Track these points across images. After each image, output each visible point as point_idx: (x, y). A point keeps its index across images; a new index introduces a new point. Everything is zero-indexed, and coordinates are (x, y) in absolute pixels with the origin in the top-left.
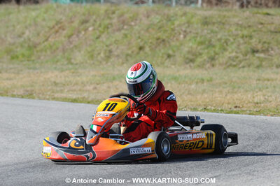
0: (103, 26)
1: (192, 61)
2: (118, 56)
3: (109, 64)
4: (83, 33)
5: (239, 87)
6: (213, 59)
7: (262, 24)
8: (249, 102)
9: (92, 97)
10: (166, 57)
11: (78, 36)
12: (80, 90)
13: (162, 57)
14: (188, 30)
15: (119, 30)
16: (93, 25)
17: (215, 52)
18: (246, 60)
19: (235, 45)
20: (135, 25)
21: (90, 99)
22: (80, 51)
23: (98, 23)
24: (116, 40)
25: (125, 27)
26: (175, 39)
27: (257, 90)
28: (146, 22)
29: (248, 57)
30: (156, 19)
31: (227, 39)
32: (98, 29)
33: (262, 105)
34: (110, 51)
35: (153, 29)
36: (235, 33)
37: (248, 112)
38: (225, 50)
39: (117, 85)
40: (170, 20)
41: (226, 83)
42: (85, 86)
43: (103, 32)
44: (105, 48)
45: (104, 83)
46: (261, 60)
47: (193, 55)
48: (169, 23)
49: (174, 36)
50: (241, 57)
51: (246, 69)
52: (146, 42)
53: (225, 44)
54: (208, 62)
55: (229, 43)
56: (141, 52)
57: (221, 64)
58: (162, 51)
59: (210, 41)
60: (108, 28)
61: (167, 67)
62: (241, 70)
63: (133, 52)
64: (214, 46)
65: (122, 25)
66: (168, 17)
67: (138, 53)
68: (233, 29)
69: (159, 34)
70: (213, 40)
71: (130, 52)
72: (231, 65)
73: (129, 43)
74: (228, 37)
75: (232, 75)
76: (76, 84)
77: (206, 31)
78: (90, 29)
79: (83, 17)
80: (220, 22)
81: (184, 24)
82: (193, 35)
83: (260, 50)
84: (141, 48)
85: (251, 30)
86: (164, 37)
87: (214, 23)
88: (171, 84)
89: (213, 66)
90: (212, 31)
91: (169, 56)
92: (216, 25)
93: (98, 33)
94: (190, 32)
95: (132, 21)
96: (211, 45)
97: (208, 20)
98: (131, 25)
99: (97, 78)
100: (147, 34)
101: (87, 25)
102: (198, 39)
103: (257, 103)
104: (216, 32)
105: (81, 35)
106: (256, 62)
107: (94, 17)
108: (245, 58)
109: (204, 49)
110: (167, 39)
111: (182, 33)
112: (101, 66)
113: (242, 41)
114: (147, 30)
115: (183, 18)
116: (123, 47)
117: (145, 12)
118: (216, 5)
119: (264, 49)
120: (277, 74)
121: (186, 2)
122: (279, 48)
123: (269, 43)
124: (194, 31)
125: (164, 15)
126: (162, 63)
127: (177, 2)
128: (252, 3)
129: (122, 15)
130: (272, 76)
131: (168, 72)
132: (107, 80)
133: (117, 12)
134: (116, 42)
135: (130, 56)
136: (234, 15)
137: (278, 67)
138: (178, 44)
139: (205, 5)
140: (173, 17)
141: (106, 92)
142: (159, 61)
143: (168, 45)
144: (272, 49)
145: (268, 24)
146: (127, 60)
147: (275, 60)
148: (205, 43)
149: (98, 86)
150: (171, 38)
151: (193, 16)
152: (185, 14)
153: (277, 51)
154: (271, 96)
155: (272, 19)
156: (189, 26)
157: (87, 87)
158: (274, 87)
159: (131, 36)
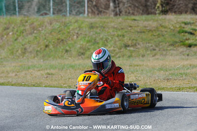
0: (19, 31)
1: (83, 54)
3: (25, 58)
4: (5, 36)
7: (131, 27)
9: (14, 81)
10: (64, 51)
11: (2, 39)
12: (6, 77)
13: (62, 52)
14: (79, 33)
15: (31, 34)
16: (13, 31)
18: (120, 52)
20: (42, 30)
21: (13, 83)
22: (4, 50)
23: (16, 29)
24: (29, 41)
25: (35, 31)
26: (70, 39)
27: (130, 73)
28: (50, 28)
29: (122, 50)
30: (56, 25)
32: (16, 34)
34: (25, 49)
35: (55, 32)
36: (113, 33)
38: (106, 46)
39: (32, 72)
40: (66, 26)
42: (9, 73)
43: (20, 36)
44: (21, 46)
45: (22, 71)
46: (131, 52)
47: (84, 50)
48: (66, 28)
49: (70, 37)
50: (117, 50)
51: (121, 59)
52: (50, 42)
53: (106, 42)
55: (108, 41)
56: (47, 49)
58: (62, 48)
59: (95, 40)
60: (23, 33)
61: (66, 59)
62: (118, 59)
63: (41, 49)
64: (98, 43)
65: (33, 30)
66: (65, 24)
67: (45, 50)
68: (111, 31)
69: (59, 36)
70: (97, 39)
71: (39, 49)
73: (39, 43)
74: (108, 37)
76: (3, 72)
77: (92, 33)
78: (11, 34)
79: (5, 26)
80: (102, 26)
81: (76, 28)
82: (83, 36)
83: (131, 45)
84: (47, 46)
85: (124, 31)
86: (63, 38)
87: (97, 27)
88: (70, 70)
90: (96, 33)
91: (67, 51)
92: (99, 28)
94: (81, 34)
95: (40, 27)
96: (96, 42)
97: (93, 25)
98: (39, 30)
99: (17, 68)
100: (51, 36)
101: (9, 31)
102: (87, 38)
104: (99, 33)
105: (4, 38)
106: (128, 54)
107: (13, 25)
109: (91, 45)
110: (65, 39)
111: (75, 34)
112: (19, 60)
113: (117, 39)
114: (51, 33)
115: (76, 24)
116: (34, 46)
117: (49, 21)
118: (98, 14)
119: (133, 44)
120: (143, 61)
121: (76, 13)
122: (143, 44)
123: (136, 40)
124: (83, 33)
125: (62, 22)
126: (62, 56)
127: (70, 13)
128: (123, 13)
129: (33, 23)
130: (140, 63)
131: (67, 62)
132: (24, 69)
133: (29, 21)
134: (29, 42)
135: (39, 52)
136: (111, 21)
137: (143, 56)
138: (73, 42)
139: (90, 15)
140: (68, 23)
141: (24, 77)
142: (60, 55)
143: (65, 43)
144: (139, 44)
145: (135, 26)
146: (37, 55)
147: (141, 52)
148: (92, 41)
149: (18, 74)
150: (68, 38)
151: (83, 23)
152: (77, 21)
153: (142, 45)
154: (140, 77)
155: (138, 23)
156: (80, 30)
157: (11, 75)
158: (142, 70)
159: (40, 37)
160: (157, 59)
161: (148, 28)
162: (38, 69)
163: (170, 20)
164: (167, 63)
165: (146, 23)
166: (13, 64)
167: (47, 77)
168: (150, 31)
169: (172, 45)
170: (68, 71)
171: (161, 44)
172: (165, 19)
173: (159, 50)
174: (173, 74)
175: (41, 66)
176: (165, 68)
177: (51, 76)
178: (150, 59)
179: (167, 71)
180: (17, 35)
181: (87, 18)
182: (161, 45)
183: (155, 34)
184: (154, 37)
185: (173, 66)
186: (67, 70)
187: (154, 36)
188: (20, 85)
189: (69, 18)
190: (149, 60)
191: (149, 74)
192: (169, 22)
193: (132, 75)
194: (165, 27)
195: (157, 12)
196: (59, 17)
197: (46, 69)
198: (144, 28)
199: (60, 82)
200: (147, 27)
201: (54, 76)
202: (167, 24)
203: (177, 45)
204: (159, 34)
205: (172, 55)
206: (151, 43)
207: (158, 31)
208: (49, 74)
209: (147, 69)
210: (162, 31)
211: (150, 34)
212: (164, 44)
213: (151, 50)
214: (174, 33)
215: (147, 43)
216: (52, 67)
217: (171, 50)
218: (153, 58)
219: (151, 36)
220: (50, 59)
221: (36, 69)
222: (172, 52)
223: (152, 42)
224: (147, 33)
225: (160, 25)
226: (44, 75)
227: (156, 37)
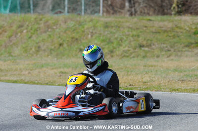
0: (33, 29)
2: (44, 50)
3: (38, 56)
4: (19, 34)
5: (132, 71)
6: (112, 52)
7: (146, 27)
8: (140, 82)
9: (27, 79)
10: (78, 50)
11: (16, 36)
12: (19, 74)
13: (76, 51)
14: (94, 32)
15: (45, 32)
16: (27, 29)
17: (113, 47)
18: (135, 52)
19: (127, 42)
20: (57, 28)
21: (26, 81)
22: (17, 47)
23: (30, 27)
25: (50, 30)
26: (85, 38)
27: (144, 73)
28: (64, 26)
29: (137, 50)
30: (71, 24)
32: (30, 32)
33: (149, 84)
34: (39, 47)
35: (69, 31)
36: (127, 33)
37: (139, 89)
38: (121, 45)
39: (45, 70)
40: (81, 25)
41: (122, 69)
42: (22, 71)
43: (34, 34)
44: (35, 44)
45: (35, 69)
46: (146, 52)
48: (81, 27)
49: (84, 36)
50: (132, 50)
51: (135, 59)
52: (64, 41)
53: (120, 42)
54: (109, 54)
55: (123, 41)
56: (61, 48)
57: (117, 55)
58: (76, 46)
59: (110, 39)
60: (37, 30)
62: (132, 59)
63: (55, 47)
64: (112, 43)
65: (47, 29)
66: (79, 23)
67: (59, 48)
68: (126, 30)
69: (74, 35)
70: (112, 39)
71: (53, 47)
72: (125, 56)
73: (52, 41)
74: (122, 37)
75: (126, 62)
76: (16, 70)
77: (106, 33)
78: (25, 31)
79: (20, 23)
80: (117, 26)
81: (91, 27)
82: (97, 35)
84: (61, 45)
85: (139, 31)
86: (77, 37)
87: (112, 27)
89: (112, 56)
90: (111, 33)
91: (81, 50)
92: (114, 28)
93: (30, 34)
94: (96, 33)
95: (54, 26)
96: (110, 42)
97: (108, 24)
98: (53, 29)
99: (31, 66)
100: (65, 35)
101: (22, 29)
102: (101, 38)
103: (145, 82)
104: (114, 33)
105: (18, 36)
106: (143, 54)
107: (27, 23)
108: (135, 50)
109: (105, 45)
110: (79, 38)
111: (90, 34)
112: (33, 58)
113: (132, 39)
114: (65, 32)
115: (91, 23)
116: (48, 44)
117: (63, 19)
118: (113, 14)
119: (148, 44)
120: (158, 61)
121: (91, 12)
122: (158, 44)
123: (151, 41)
124: (98, 32)
125: (77, 21)
126: (76, 55)
127: (85, 13)
128: (139, 13)
129: (47, 21)
130: (155, 64)
132: (37, 67)
133: (43, 20)
134: (43, 40)
135: (53, 50)
136: (126, 21)
137: (158, 57)
138: (87, 41)
139: (105, 14)
140: (83, 22)
141: (37, 75)
142: (74, 54)
143: (80, 42)
144: (154, 45)
145: (150, 27)
146: (51, 53)
147: (156, 52)
148: (106, 41)
149: (31, 72)
150: (82, 37)
151: (97, 22)
152: (91, 20)
153: (157, 46)
154: (154, 77)
155: (153, 23)
156: (94, 29)
157: (24, 72)
158: (156, 71)
159: (54, 36)
160: (172, 60)
161: (163, 29)
162: (51, 68)
163: (185, 21)
164: (182, 64)
165: (161, 24)
167: (60, 76)
168: (165, 31)
169: (187, 46)
171: (176, 44)
172: (181, 20)
173: (174, 51)
174: (187, 76)
175: (55, 65)
176: (180, 69)
177: (64, 75)
178: (165, 59)
179: (181, 72)
181: (102, 18)
183: (170, 35)
184: (169, 38)
185: (188, 67)
187: (170, 36)
188: (33, 83)
189: (84, 17)
190: (164, 61)
191: (163, 75)
192: (184, 23)
193: (146, 75)
194: (181, 28)
195: (173, 13)
196: (74, 16)
197: (60, 68)
198: (160, 29)
200: (163, 27)
201: (67, 75)
202: (182, 25)
203: (192, 46)
205: (187, 56)
206: (166, 44)
207: (174, 32)
208: (63, 73)
209: (162, 69)
210: (177, 32)
211: (166, 34)
212: (179, 45)
213: (166, 51)
214: (189, 34)
215: (162, 44)
216: (65, 66)
217: (185, 51)
218: (168, 59)
219: (167, 36)
220: (64, 58)
221: (49, 67)
222: (187, 53)
223: (167, 42)
224: (162, 33)
225: (176, 26)
226: (58, 74)
227: (172, 37)
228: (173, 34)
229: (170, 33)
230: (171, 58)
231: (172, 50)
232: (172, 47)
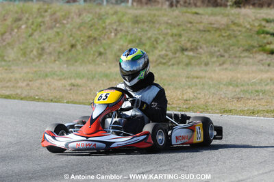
0: (35, 24)
3: (42, 61)
4: (16, 30)
5: (169, 85)
7: (191, 23)
8: (179, 99)
9: (25, 93)
10: (97, 54)
11: (11, 34)
12: (13, 87)
13: (94, 55)
14: (119, 29)
15: (51, 28)
16: (26, 23)
18: (175, 58)
20: (67, 24)
21: (23, 96)
22: (13, 49)
23: (30, 21)
24: (48, 38)
25: (58, 25)
26: (106, 37)
27: (186, 87)
28: (77, 20)
29: (177, 55)
30: (87, 17)
31: (157, 38)
32: (30, 27)
33: (192, 102)
34: (43, 49)
35: (85, 27)
36: (165, 31)
37: (178, 109)
38: (155, 48)
39: (50, 82)
40: (101, 19)
42: (18, 82)
43: (35, 30)
44: (38, 45)
45: (36, 80)
46: (190, 58)
48: (100, 22)
49: (105, 35)
50: (170, 54)
51: (175, 67)
52: (77, 40)
53: (155, 43)
55: (159, 42)
56: (73, 50)
58: (94, 49)
59: (140, 39)
60: (40, 26)
61: (99, 64)
62: (171, 67)
63: (64, 50)
64: (144, 45)
65: (54, 24)
66: (99, 16)
67: (70, 51)
68: (163, 27)
69: (90, 33)
70: (144, 39)
71: (62, 50)
72: (161, 63)
73: (62, 41)
74: (158, 36)
75: (162, 72)
76: (10, 81)
78: (23, 27)
79: (16, 16)
80: (150, 21)
81: (115, 23)
82: (124, 33)
83: (189, 49)
84: (73, 46)
85: (181, 28)
86: (96, 36)
87: (144, 22)
88: (103, 81)
90: (142, 30)
91: (100, 54)
92: (146, 24)
93: (30, 31)
94: (121, 30)
95: (64, 19)
96: (141, 43)
97: (138, 19)
98: (63, 24)
99: (31, 75)
100: (79, 33)
101: (21, 23)
102: (129, 37)
103: (187, 100)
104: (146, 31)
105: (14, 33)
106: (186, 60)
107: (27, 16)
108: (174, 56)
110: (98, 37)
111: (113, 31)
112: (34, 64)
113: (171, 40)
114: (79, 28)
115: (114, 16)
116: (55, 45)
117: (77, 11)
118: (146, 3)
119: (193, 47)
120: (206, 71)
121: (116, 2)
122: (207, 47)
123: (198, 42)
124: (124, 30)
125: (96, 13)
126: (94, 61)
127: (107, 2)
128: (182, 3)
129: (54, 13)
130: (201, 74)
131: (99, 69)
132: (40, 77)
133: (49, 11)
134: (48, 40)
135: (63, 53)
136: (163, 14)
137: (207, 64)
138: (109, 42)
139: (135, 4)
140: (104, 16)
141: (38, 88)
142: (90, 59)
143: (99, 43)
144: (201, 48)
145: (197, 23)
146: (59, 58)
147: (204, 58)
148: (135, 41)
149: (30, 83)
150: (103, 36)
151: (124, 15)
152: (116, 13)
153: (205, 49)
154: (200, 93)
155: (201, 18)
156: (120, 25)
157: (20, 84)
158: (203, 84)
159: (63, 33)
160: (226, 69)
161: (215, 26)
162: (58, 78)
163: (246, 16)
164: (239, 75)
165: (212, 19)
166: (25, 70)
167: (71, 89)
168: (217, 29)
169: (247, 50)
170: (101, 82)
171: (232, 48)
172: (239, 14)
173: (229, 57)
174: (245, 92)
175: (63, 74)
176: (235, 82)
177: (75, 88)
178: (217, 69)
179: (237, 86)
180: (33, 29)
181: (130, 9)
182: (233, 50)
183: (224, 35)
184: (223, 39)
185: (246, 80)
186: (99, 80)
187: (223, 37)
188: (32, 99)
189: (106, 8)
190: (215, 71)
191: (213, 90)
192: (244, 19)
193: (189, 90)
194: (239, 25)
195: (229, 4)
196: (92, 6)
197: (71, 78)
198: (209, 26)
199: (88, 98)
200: (214, 24)
201: (80, 89)
202: (241, 21)
203: (254, 50)
204: (230, 35)
205: (246, 64)
206: (218, 47)
207: (229, 30)
208: (74, 86)
209: (211, 83)
210: (234, 31)
211: (218, 33)
212: (236, 49)
213: (217, 57)
214: (250, 34)
215: (212, 47)
216: (78, 76)
217: (244, 57)
218: (220, 68)
219: (219, 36)
220: (76, 64)
221: (55, 77)
222: (246, 60)
223: (219, 45)
224: (213, 32)
225: (232, 22)
226: (67, 86)
227: (226, 38)
228: (228, 33)
229: (223, 31)
230: (225, 66)
231: (227, 55)
232: (225, 51)
